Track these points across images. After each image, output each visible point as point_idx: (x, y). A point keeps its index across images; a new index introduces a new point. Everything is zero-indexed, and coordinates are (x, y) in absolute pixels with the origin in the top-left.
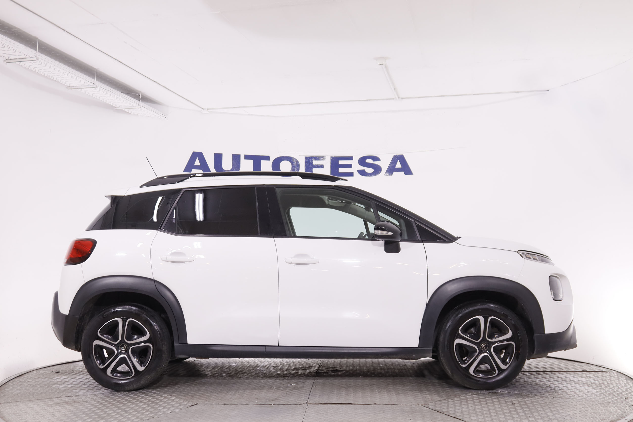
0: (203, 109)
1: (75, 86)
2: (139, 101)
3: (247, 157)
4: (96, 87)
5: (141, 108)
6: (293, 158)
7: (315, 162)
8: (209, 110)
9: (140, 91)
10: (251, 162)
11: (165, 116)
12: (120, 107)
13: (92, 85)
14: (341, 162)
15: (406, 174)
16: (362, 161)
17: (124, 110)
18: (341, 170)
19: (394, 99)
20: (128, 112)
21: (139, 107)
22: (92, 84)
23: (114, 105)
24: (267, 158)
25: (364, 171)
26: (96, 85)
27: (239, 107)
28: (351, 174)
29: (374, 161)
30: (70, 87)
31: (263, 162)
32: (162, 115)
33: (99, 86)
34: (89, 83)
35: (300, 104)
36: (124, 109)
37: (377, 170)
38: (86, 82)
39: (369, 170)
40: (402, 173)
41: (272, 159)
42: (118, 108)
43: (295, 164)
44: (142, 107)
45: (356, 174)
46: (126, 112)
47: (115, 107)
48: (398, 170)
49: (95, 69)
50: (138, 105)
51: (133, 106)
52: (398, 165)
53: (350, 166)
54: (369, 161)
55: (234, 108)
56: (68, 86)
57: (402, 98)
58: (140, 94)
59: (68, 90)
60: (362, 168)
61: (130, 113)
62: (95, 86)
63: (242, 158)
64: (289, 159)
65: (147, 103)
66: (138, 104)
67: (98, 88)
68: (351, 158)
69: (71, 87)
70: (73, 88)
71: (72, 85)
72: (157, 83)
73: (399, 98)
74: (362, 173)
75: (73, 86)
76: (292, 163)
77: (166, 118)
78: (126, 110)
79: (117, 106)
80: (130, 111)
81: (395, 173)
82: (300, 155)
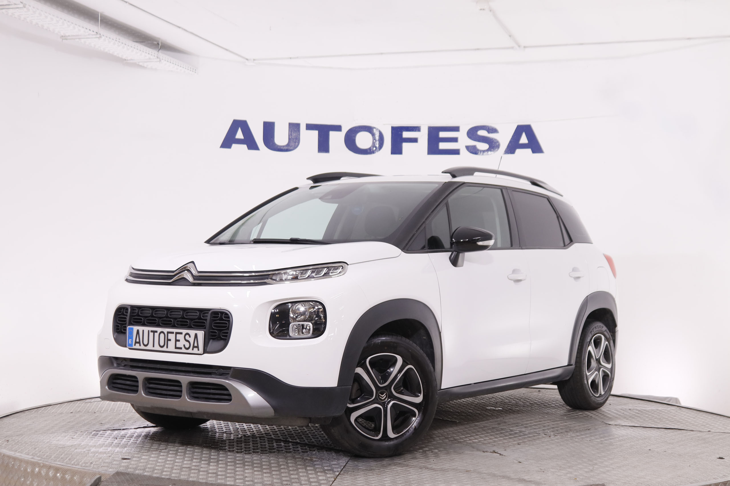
0: (247, 59)
1: (72, 36)
2: (158, 51)
3: (310, 127)
4: (100, 37)
5: (160, 61)
6: (375, 128)
7: (406, 135)
8: (255, 61)
9: (159, 39)
10: (315, 134)
11: (194, 70)
12: (132, 60)
13: (94, 35)
14: (443, 135)
15: (534, 152)
16: (472, 133)
17: (137, 63)
18: (443, 146)
19: (512, 48)
20: (143, 65)
21: (158, 60)
22: (95, 33)
23: (124, 57)
24: (338, 128)
25: (474, 147)
26: (100, 34)
27: (297, 58)
28: (456, 152)
29: (489, 132)
30: (64, 36)
31: (332, 134)
32: (189, 68)
33: (103, 35)
34: (91, 32)
35: (382, 54)
36: (139, 62)
37: (493, 145)
38: (86, 31)
39: (483, 146)
40: (529, 151)
41: (345, 130)
42: (129, 61)
43: (377, 137)
44: (162, 59)
45: (464, 151)
46: (141, 66)
47: (125, 60)
48: (524, 146)
49: (98, 12)
50: (156, 58)
51: (150, 59)
52: (524, 140)
53: (455, 140)
54: (482, 133)
55: (291, 58)
56: (63, 35)
57: (525, 47)
58: (159, 42)
59: (62, 41)
60: (472, 143)
61: (145, 66)
62: (98, 36)
63: (303, 128)
64: (369, 129)
65: (169, 53)
66: (156, 55)
67: (103, 38)
68: (456, 129)
69: (66, 36)
70: (69, 38)
71: (67, 35)
72: (182, 29)
73: (519, 46)
74: (473, 150)
75: (69, 36)
76: (373, 135)
77: (195, 72)
78: (141, 64)
79: (129, 58)
80: (145, 65)
81: (518, 151)
82: (384, 124)
